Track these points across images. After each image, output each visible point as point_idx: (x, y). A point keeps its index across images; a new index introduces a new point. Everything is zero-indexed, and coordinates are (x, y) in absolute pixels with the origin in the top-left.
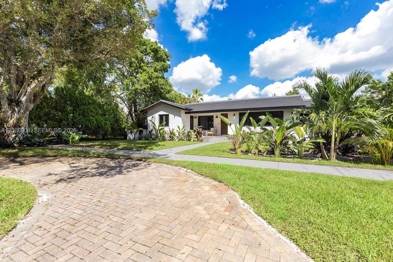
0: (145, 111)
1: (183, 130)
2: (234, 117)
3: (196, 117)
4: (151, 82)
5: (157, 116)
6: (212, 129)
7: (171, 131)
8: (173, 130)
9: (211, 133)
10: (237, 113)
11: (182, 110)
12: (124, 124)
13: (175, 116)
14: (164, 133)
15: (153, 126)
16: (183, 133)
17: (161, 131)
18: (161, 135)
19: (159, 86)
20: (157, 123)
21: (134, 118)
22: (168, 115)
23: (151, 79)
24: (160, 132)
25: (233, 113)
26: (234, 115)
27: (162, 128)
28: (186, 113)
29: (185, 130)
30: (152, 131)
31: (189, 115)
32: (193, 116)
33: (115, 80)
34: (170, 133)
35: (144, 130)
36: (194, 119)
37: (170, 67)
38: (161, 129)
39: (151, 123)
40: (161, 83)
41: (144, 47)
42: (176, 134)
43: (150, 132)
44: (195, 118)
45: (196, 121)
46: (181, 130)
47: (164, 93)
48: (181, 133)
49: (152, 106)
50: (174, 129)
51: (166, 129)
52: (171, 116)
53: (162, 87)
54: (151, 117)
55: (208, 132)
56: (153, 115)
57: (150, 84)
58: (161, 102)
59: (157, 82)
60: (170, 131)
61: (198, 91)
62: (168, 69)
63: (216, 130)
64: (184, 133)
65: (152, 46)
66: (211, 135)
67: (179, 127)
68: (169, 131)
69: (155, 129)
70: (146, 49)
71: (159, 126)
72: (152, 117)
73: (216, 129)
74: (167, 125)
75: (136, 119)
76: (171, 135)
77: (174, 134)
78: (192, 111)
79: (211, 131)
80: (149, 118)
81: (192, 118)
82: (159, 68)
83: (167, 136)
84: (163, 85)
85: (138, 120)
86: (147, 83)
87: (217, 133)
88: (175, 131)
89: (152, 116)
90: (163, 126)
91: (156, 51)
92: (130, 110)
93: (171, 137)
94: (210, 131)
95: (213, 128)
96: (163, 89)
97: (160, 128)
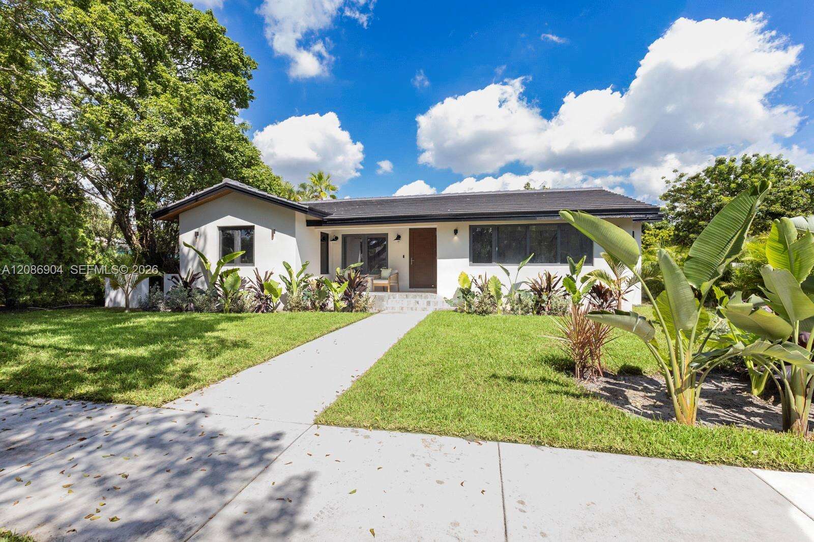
0: (171, 213)
1: (303, 275)
2: (456, 238)
3: (336, 238)
4: (186, 122)
5: (211, 232)
6: (385, 273)
7: (263, 278)
8: (268, 275)
9: (385, 283)
10: (464, 227)
11: (298, 214)
12: (94, 257)
13: (273, 233)
14: (239, 285)
15: (200, 264)
16: (303, 284)
17: (229, 280)
18: (226, 294)
19: (219, 142)
20: (213, 254)
21: (134, 237)
22: (252, 228)
23: (186, 113)
24: (222, 280)
25: (453, 225)
26: (456, 232)
27: (230, 268)
28: (310, 223)
29: (307, 276)
30: (194, 278)
31: (318, 231)
32: (327, 235)
33: (70, 119)
34: (257, 287)
35: (167, 277)
36: (331, 243)
37: (253, 98)
38: (227, 273)
39: (192, 253)
40: (225, 132)
41: (172, 17)
42: (281, 289)
43: (186, 284)
44: (333, 240)
45: (335, 249)
46: (294, 276)
47: (236, 164)
48: (295, 286)
49: (196, 199)
50: (271, 274)
51: (245, 272)
52: (261, 233)
53: (229, 147)
54: (192, 233)
55: (375, 282)
56: (199, 226)
57: (185, 129)
58: (227, 186)
59: (209, 127)
60: (258, 278)
61: (325, 177)
62: (249, 102)
63: (398, 273)
64: (305, 287)
65: (196, 20)
66: (384, 289)
67: (288, 267)
68: (255, 280)
69: (206, 272)
70: (177, 25)
71: (220, 264)
72: (197, 234)
73: (396, 271)
74: (248, 258)
75: (141, 240)
76: (263, 292)
77: (272, 290)
78: (328, 217)
79: (385, 279)
80: (186, 238)
81: (325, 238)
82: (220, 90)
83: (248, 298)
84: (232, 139)
85: (151, 244)
86: (172, 125)
87: (400, 283)
88: (275, 280)
89: (196, 230)
90: (232, 262)
91: (210, 38)
92: (118, 210)
93: (261, 299)
94: (380, 278)
95: (389, 271)
96: (232, 152)
97: (224, 269)
